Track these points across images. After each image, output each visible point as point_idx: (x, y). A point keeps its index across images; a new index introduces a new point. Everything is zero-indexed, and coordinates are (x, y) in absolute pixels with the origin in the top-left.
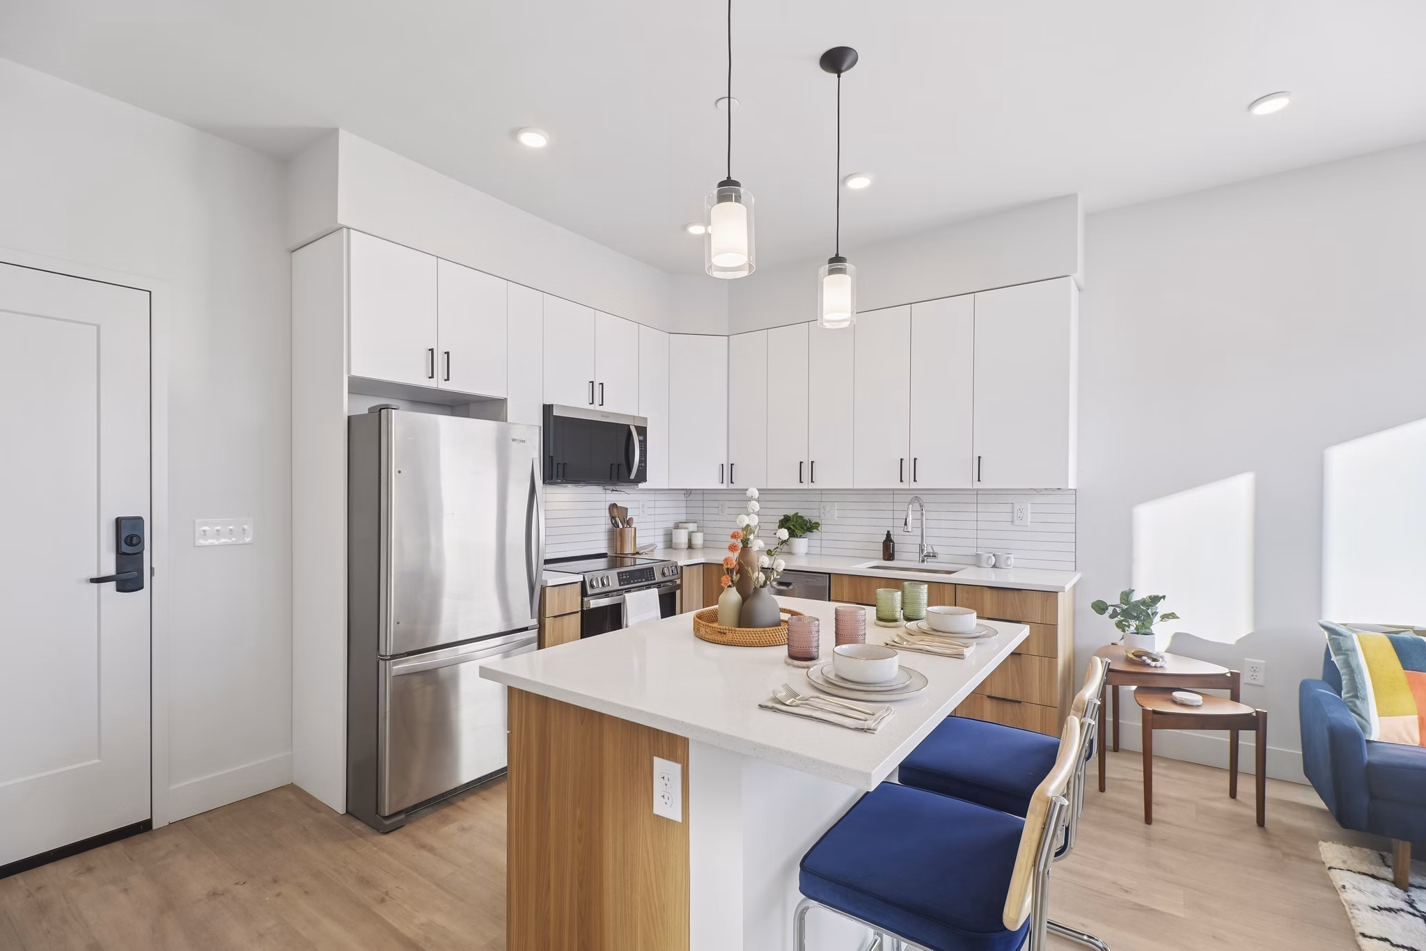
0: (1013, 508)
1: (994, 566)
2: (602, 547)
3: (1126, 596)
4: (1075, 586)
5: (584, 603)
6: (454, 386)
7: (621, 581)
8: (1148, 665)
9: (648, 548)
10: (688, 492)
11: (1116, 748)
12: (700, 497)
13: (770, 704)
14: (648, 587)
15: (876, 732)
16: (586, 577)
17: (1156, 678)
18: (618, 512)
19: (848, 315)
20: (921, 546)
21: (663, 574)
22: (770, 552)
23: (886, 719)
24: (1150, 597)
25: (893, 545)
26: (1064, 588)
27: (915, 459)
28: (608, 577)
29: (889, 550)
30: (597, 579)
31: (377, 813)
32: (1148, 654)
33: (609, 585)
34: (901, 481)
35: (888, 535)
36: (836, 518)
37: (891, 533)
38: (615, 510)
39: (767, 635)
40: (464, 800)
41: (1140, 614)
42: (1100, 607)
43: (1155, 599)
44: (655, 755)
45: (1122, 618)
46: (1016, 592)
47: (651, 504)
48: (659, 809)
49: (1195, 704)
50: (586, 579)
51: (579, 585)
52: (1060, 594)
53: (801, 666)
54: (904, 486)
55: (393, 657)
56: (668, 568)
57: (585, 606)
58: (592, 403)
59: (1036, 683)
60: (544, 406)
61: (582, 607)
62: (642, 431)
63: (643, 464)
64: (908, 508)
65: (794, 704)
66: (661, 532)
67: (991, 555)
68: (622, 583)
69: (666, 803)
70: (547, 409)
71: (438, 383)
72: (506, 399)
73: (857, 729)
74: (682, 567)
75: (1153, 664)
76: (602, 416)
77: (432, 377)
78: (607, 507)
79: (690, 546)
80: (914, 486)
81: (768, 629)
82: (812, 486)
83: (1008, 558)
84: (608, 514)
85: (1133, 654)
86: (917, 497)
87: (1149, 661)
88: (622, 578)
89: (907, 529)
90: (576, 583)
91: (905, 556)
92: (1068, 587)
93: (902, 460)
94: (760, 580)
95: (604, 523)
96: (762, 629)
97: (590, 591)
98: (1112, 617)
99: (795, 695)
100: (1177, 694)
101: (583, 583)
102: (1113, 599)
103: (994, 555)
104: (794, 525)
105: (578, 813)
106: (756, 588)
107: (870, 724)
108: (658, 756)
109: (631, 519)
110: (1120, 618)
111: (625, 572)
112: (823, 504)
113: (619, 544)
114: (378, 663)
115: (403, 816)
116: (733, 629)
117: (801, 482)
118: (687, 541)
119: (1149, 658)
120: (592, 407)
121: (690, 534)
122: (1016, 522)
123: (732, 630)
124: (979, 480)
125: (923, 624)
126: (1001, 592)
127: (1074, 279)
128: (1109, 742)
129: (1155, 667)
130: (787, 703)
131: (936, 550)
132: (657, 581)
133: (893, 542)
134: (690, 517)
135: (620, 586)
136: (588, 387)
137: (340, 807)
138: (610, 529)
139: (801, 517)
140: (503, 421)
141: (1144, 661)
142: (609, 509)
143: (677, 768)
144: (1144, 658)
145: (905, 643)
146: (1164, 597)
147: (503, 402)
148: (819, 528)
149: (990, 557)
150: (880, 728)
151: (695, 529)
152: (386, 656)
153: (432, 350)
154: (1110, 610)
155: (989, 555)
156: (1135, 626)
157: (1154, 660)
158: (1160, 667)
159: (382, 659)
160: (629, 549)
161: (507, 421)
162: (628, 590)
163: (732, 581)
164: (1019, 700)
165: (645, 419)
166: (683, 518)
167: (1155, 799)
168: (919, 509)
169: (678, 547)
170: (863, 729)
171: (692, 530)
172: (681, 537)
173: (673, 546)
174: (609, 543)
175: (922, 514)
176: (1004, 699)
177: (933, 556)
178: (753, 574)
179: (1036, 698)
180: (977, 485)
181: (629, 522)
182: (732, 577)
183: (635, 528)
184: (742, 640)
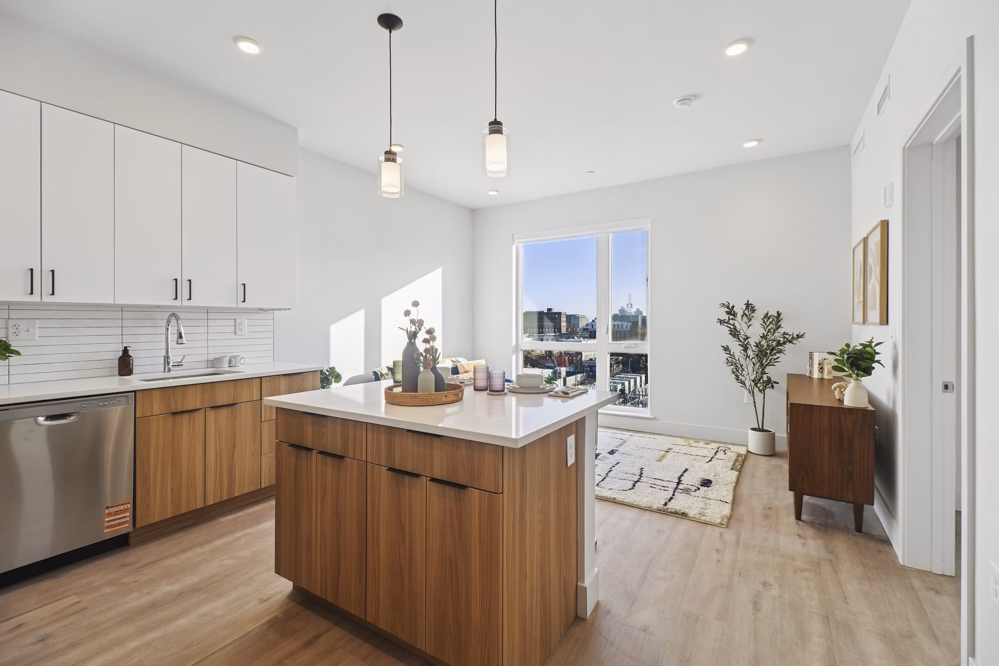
1: (232, 366)
19: (398, 190)
20: (167, 358)
34: (176, 299)
35: (126, 351)
83: (242, 358)
93: (175, 280)
108: (569, 437)
112: (13, 322)
122: (238, 333)
124: (244, 301)
143: (574, 437)
149: (230, 359)
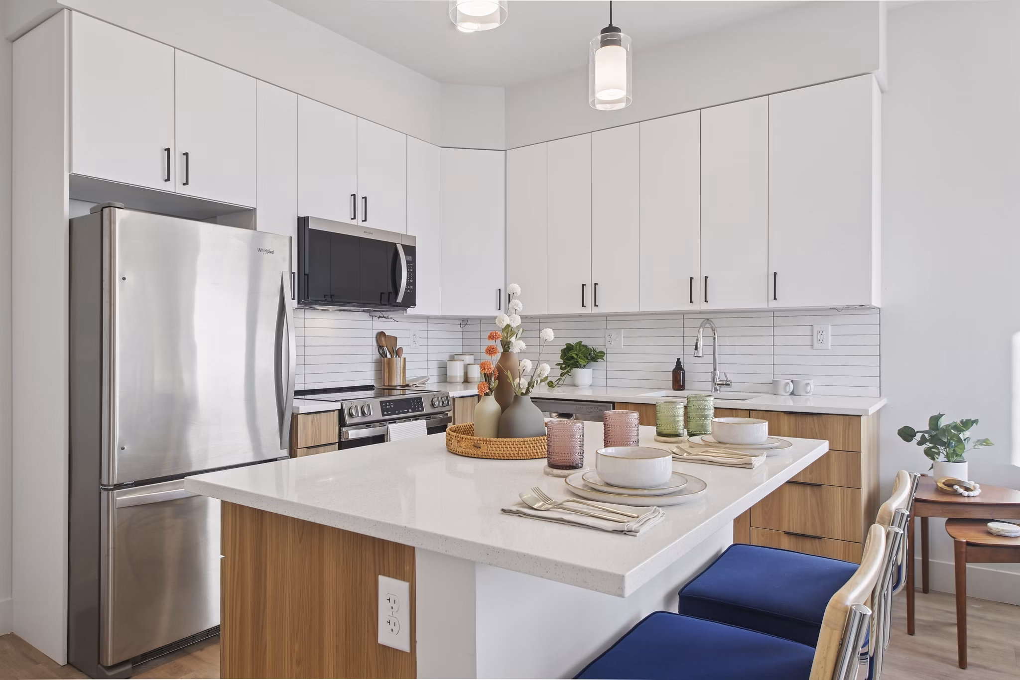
0: (812, 331)
1: (792, 394)
2: (368, 378)
3: (934, 421)
4: (879, 412)
5: (342, 434)
6: (192, 191)
7: (384, 411)
8: (961, 495)
9: (418, 380)
10: (465, 321)
11: (926, 590)
12: (477, 328)
13: (514, 508)
14: (416, 418)
15: (638, 534)
16: (344, 405)
17: (968, 509)
18: (385, 340)
19: (623, 94)
20: (714, 374)
21: (433, 405)
22: (551, 384)
23: (651, 521)
24: (962, 422)
25: (684, 374)
26: (867, 411)
27: (706, 278)
28: (368, 406)
29: (678, 380)
30: (356, 406)
31: (99, 663)
32: (960, 483)
33: (370, 414)
34: (691, 302)
35: (678, 362)
36: (623, 347)
37: (682, 360)
38: (383, 339)
39: (527, 446)
40: (202, 650)
41: (951, 439)
42: (907, 434)
43: (967, 424)
44: (380, 574)
45: (931, 445)
46: (815, 417)
47: (424, 334)
48: (385, 637)
49: (1013, 535)
50: (344, 407)
51: (336, 413)
52: (864, 420)
53: (562, 475)
54: (695, 307)
55: (119, 486)
56: (438, 398)
57: (342, 437)
58: (354, 218)
59: (838, 517)
60: (299, 218)
61: (340, 438)
62: (410, 251)
63: (411, 287)
64: (699, 332)
65: (542, 508)
66: (435, 365)
67: (789, 381)
68: (385, 413)
69: (392, 630)
70: (302, 222)
71: (175, 187)
72: (255, 209)
73: (615, 532)
74: (454, 399)
75: (966, 493)
76: (365, 232)
77: (168, 179)
78: (374, 336)
79: (466, 380)
80: (705, 307)
81: (528, 439)
82: (595, 310)
83: (807, 384)
84: (375, 344)
85: (944, 483)
86: (708, 320)
87: (961, 491)
88: (385, 408)
89: (698, 352)
90: (333, 411)
91: (697, 385)
92: (872, 410)
93: (691, 279)
94: (521, 387)
95: (370, 352)
96: (521, 439)
97: (348, 421)
98: (920, 443)
99: (546, 499)
100: (991, 525)
101: (341, 412)
102: (922, 425)
103: (792, 381)
104: (577, 355)
105: (296, 647)
106: (516, 395)
107: (633, 525)
108: (384, 575)
109: (401, 349)
110: (929, 445)
111: (389, 401)
112: (608, 332)
113: (386, 375)
114: (100, 493)
115: (129, 667)
116: (488, 439)
117: (583, 306)
118: (462, 374)
119: (961, 487)
120: (354, 222)
121: (466, 367)
122: (816, 345)
123: (487, 441)
124: (775, 298)
125: (709, 438)
126: (799, 418)
127: (876, 77)
128: (918, 583)
129: (968, 496)
130: (535, 507)
131: (730, 377)
132: (425, 412)
133: (683, 370)
134: (467, 349)
135: (383, 415)
136: (349, 201)
137: (60, 657)
138: (377, 359)
139: (585, 346)
140: (252, 229)
141: (956, 491)
142: (376, 337)
143: (404, 586)
144: (956, 487)
145: (685, 454)
146: (976, 421)
147: (251, 212)
148: (605, 358)
149: (788, 383)
150: (643, 530)
151: (472, 362)
152: (109, 485)
153: (168, 150)
154: (918, 437)
155: (787, 381)
156: (945, 453)
157: (967, 489)
158: (973, 497)
159: (104, 489)
160: (397, 381)
161: (256, 229)
162: (393, 421)
163: (490, 389)
164: (819, 535)
165: (414, 238)
166: (460, 350)
167: (969, 642)
168: (712, 334)
169: (453, 381)
170: (622, 531)
171: (468, 363)
172: (456, 370)
173: (448, 380)
174: (376, 375)
175: (714, 339)
176: (803, 536)
177: (727, 385)
178: (514, 380)
179: (838, 533)
180: (773, 305)
181: (398, 353)
182: (489, 384)
183: (405, 359)
184: (498, 452)
